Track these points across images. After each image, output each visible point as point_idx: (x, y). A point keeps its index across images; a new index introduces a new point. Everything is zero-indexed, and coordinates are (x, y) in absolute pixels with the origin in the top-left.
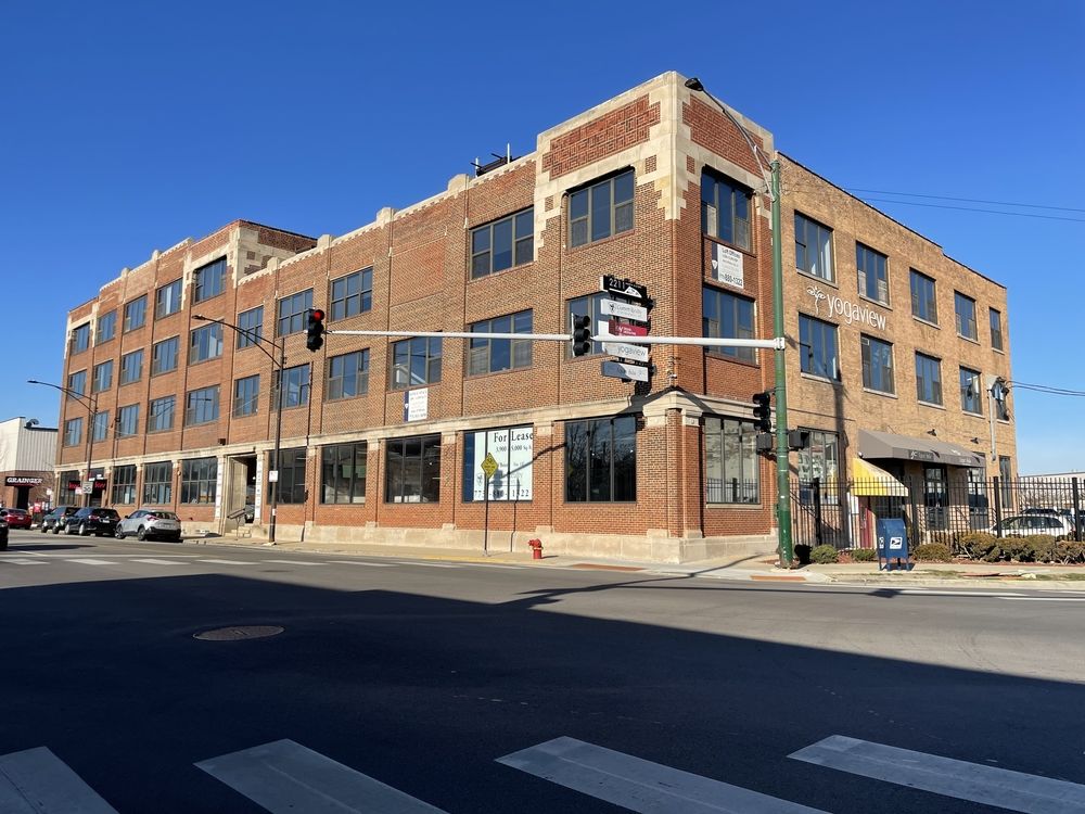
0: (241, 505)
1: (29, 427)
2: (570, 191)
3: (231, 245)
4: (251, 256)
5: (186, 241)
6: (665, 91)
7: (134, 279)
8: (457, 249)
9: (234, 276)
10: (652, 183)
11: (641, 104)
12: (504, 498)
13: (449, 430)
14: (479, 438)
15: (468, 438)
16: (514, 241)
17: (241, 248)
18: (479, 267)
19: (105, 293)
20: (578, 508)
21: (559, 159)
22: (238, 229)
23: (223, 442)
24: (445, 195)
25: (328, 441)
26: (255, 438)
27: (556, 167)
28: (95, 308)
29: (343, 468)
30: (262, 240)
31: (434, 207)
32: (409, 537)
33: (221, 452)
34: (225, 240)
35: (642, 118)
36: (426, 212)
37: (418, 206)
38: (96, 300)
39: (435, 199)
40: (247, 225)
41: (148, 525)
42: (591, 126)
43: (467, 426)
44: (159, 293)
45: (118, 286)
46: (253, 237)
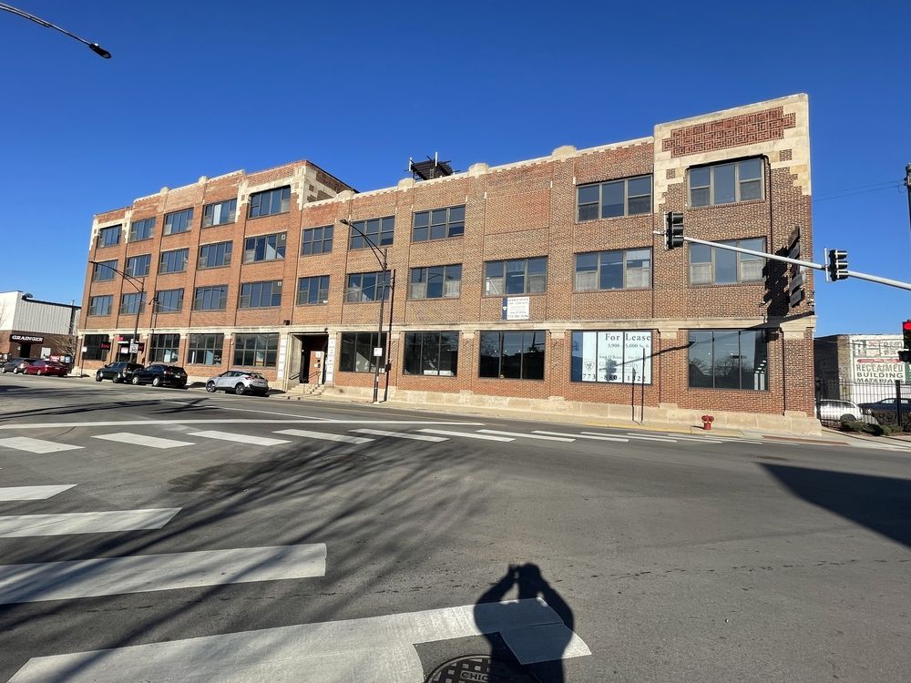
0: (297, 369)
1: (24, 298)
2: (692, 167)
3: (298, 178)
4: (312, 188)
5: (240, 172)
6: (797, 106)
7: (170, 198)
8: (568, 200)
9: (300, 201)
10: (788, 169)
11: (776, 114)
12: (619, 380)
13: (557, 330)
14: (588, 338)
15: (576, 335)
16: (626, 197)
17: (307, 181)
18: (587, 212)
19: (140, 204)
21: (682, 144)
22: (304, 167)
23: (288, 323)
24: (548, 159)
25: (414, 328)
26: (326, 321)
27: (677, 146)
28: (129, 214)
30: (318, 179)
31: (534, 166)
32: (511, 404)
33: (287, 329)
34: (291, 173)
35: (777, 124)
36: (525, 170)
37: (519, 165)
38: (129, 208)
39: (538, 161)
40: (311, 165)
42: (716, 124)
43: (578, 326)
44: (207, 209)
45: (158, 200)
46: (313, 175)
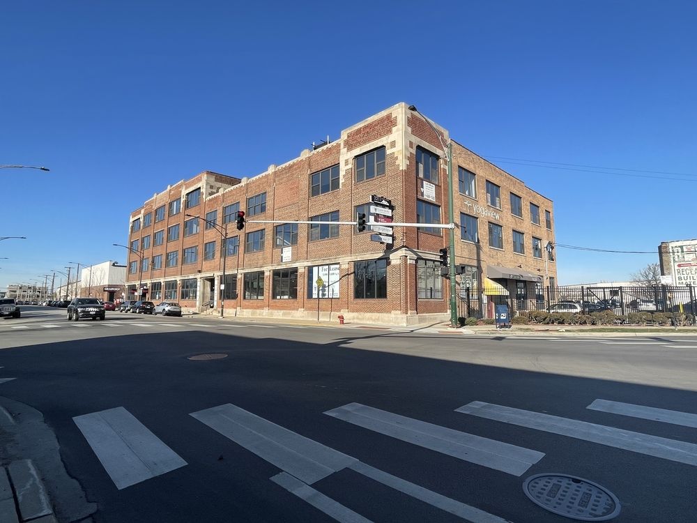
0: (208, 300)
1: (114, 265)
2: (356, 157)
3: (203, 183)
4: (212, 187)
5: (182, 181)
6: (399, 112)
7: (160, 198)
8: (304, 183)
9: (204, 197)
10: (394, 153)
11: (389, 117)
12: (327, 297)
13: (301, 266)
14: (315, 269)
15: (310, 270)
16: (331, 179)
17: (207, 184)
18: (315, 191)
19: (147, 204)
20: (360, 301)
21: (351, 142)
22: (206, 175)
23: (200, 272)
24: (299, 159)
25: (247, 271)
26: (214, 269)
27: (350, 145)
28: (143, 211)
29: (253, 284)
30: (216, 180)
31: (294, 164)
32: (284, 314)
33: (199, 276)
34: (200, 180)
35: (389, 123)
36: (291, 167)
37: (287, 164)
38: (143, 208)
39: (295, 160)
40: (210, 173)
41: (167, 308)
42: (365, 127)
43: (310, 264)
44: (171, 204)
45: (152, 202)
46: (212, 179)
